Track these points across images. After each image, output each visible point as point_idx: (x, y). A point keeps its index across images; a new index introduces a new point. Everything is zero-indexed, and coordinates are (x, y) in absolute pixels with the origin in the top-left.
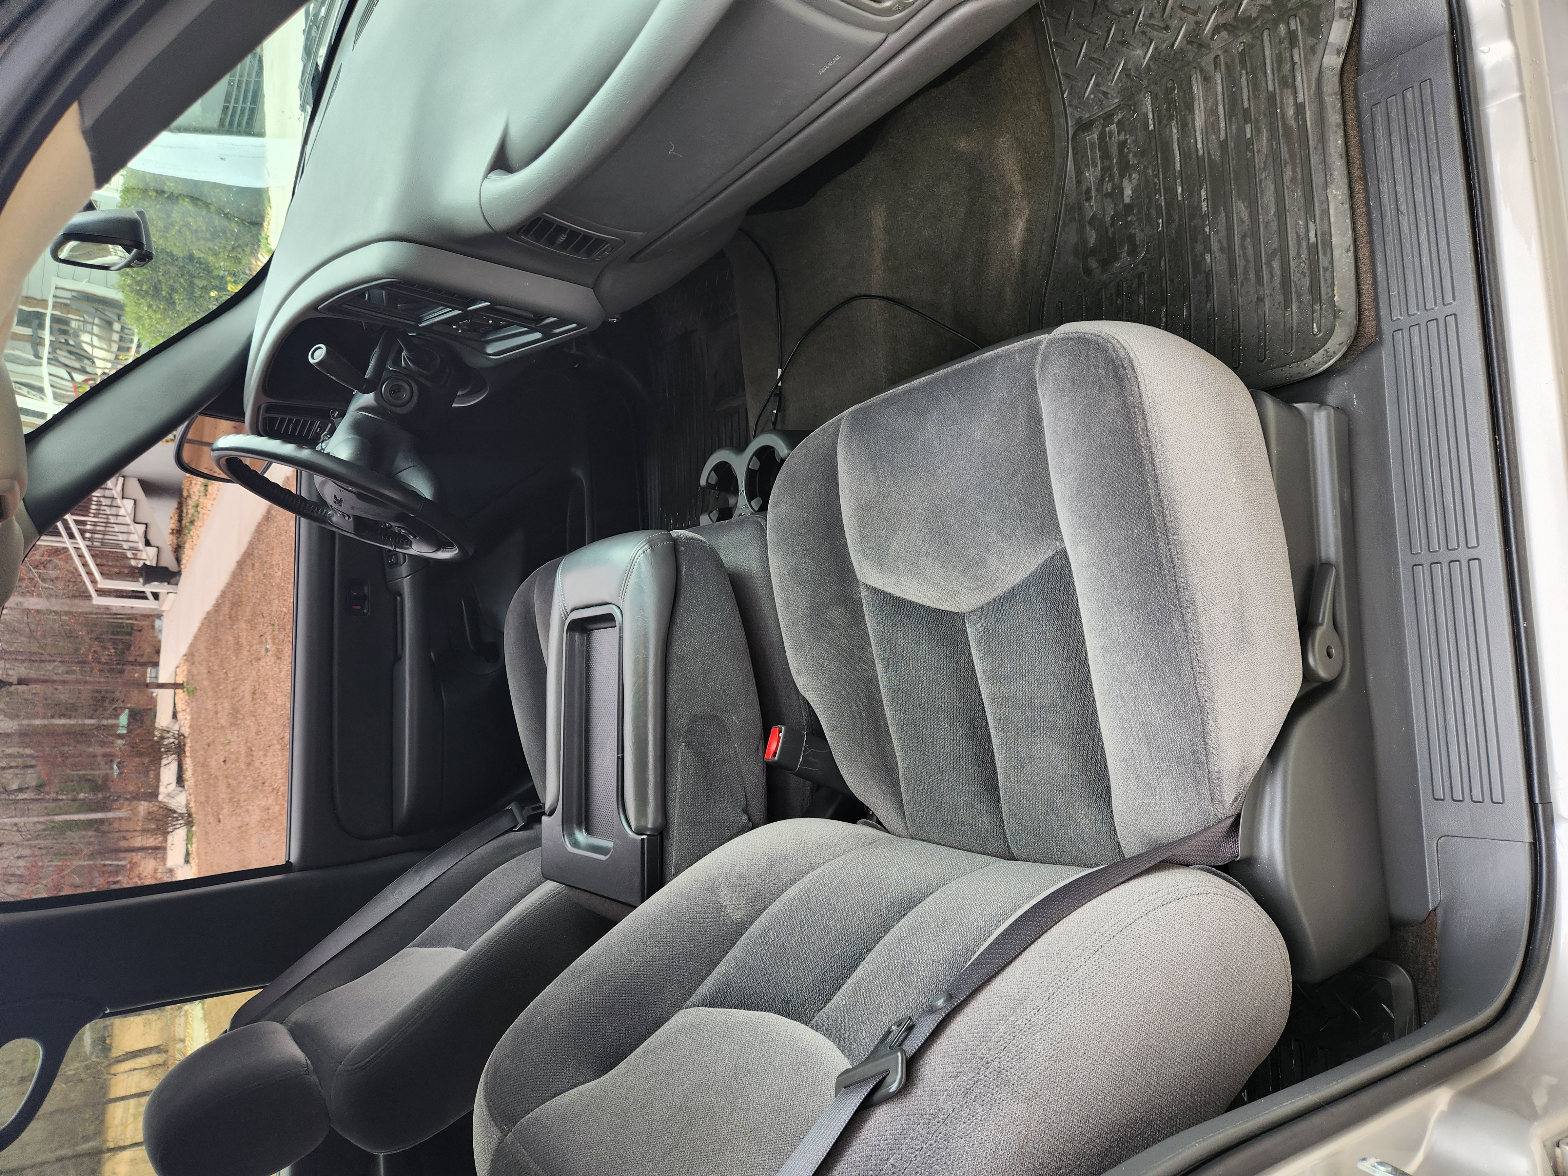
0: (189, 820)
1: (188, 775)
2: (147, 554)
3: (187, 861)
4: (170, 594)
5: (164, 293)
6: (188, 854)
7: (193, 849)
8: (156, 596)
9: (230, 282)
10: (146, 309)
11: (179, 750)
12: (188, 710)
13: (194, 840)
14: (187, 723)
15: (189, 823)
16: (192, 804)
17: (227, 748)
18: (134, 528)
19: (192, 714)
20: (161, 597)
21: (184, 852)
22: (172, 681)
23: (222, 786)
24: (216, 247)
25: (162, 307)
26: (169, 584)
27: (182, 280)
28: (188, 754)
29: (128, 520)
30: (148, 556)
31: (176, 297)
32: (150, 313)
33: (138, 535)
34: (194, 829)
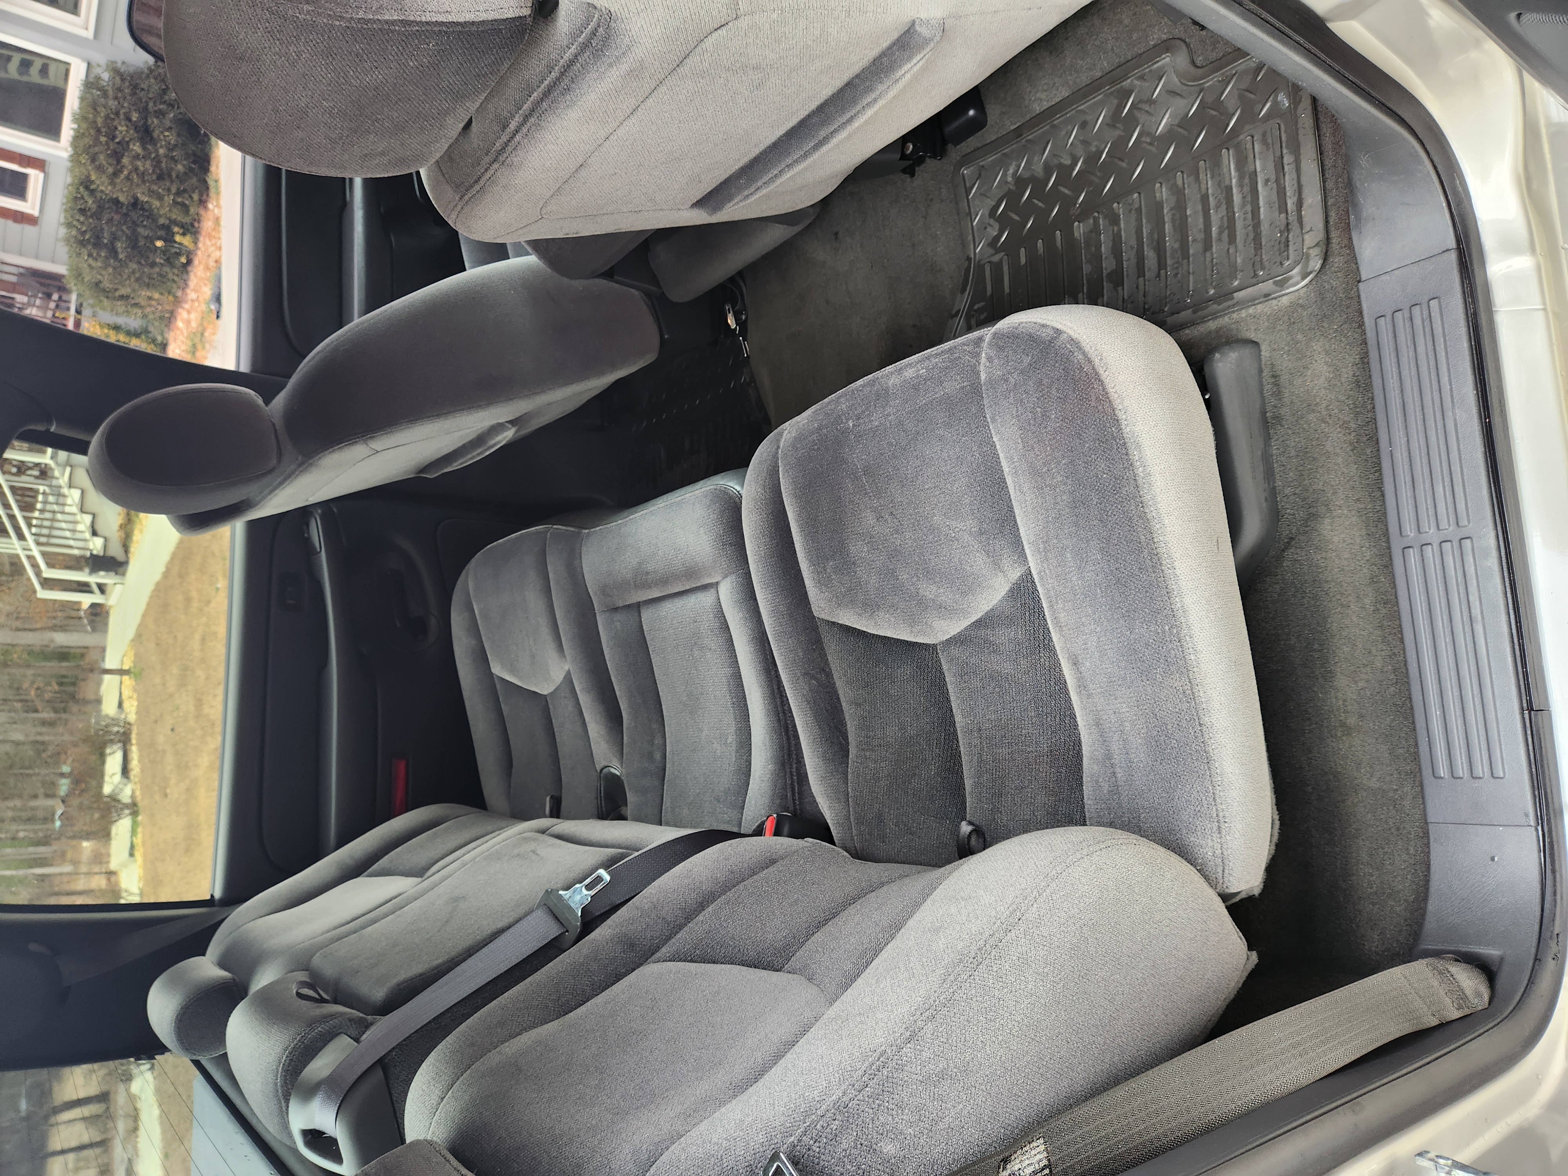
0: (134, 808)
1: (134, 764)
2: (94, 544)
3: (132, 855)
4: (117, 586)
5: (105, 241)
6: (132, 847)
7: (138, 840)
8: (102, 588)
9: (178, 233)
10: (86, 258)
11: (125, 739)
12: (135, 696)
13: (140, 830)
14: (133, 710)
15: (135, 813)
16: (138, 793)
17: (175, 714)
18: (82, 518)
19: (138, 700)
20: (108, 589)
21: (128, 845)
22: (119, 667)
23: (170, 759)
24: (160, 190)
25: (103, 254)
26: (116, 574)
27: (124, 228)
28: (134, 741)
29: (74, 509)
30: (96, 545)
31: (119, 245)
32: (91, 261)
33: (85, 524)
34: (140, 818)
